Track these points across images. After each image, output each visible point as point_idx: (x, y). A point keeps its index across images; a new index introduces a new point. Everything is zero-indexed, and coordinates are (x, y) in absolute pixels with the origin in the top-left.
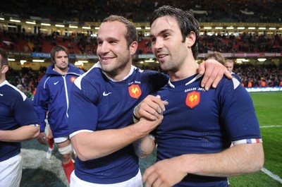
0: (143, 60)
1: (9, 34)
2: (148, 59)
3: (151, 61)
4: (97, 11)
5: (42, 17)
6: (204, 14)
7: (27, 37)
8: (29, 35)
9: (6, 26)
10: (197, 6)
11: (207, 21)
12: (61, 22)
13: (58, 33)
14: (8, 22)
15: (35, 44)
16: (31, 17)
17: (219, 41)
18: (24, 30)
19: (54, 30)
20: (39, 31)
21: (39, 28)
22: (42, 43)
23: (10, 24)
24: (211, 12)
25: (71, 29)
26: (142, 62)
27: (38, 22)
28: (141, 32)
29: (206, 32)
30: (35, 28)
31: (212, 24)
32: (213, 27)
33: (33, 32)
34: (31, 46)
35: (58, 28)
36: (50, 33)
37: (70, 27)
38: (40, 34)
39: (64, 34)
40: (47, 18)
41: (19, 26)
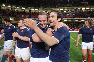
0: (64, 20)
1: (22, 12)
2: (65, 20)
3: (66, 20)
4: (48, 4)
5: (31, 7)
6: (87, 3)
7: (27, 13)
8: (28, 13)
9: (21, 10)
10: (84, 1)
11: (88, 6)
12: (37, 8)
13: (36, 12)
14: (22, 9)
15: (29, 15)
16: (28, 7)
17: (92, 13)
18: (26, 11)
19: (35, 11)
20: (31, 11)
21: (31, 10)
22: (31, 15)
23: (22, 10)
24: (89, 3)
25: (40, 11)
26: (63, 21)
27: (30, 9)
28: (63, 11)
29: (87, 10)
30: (29, 10)
31: (90, 7)
32: (90, 8)
33: (29, 12)
34: (28, 16)
35: (36, 10)
36: (34, 12)
37: (40, 10)
38: (31, 12)
39: (38, 12)
40: (33, 7)
41: (25, 10)
